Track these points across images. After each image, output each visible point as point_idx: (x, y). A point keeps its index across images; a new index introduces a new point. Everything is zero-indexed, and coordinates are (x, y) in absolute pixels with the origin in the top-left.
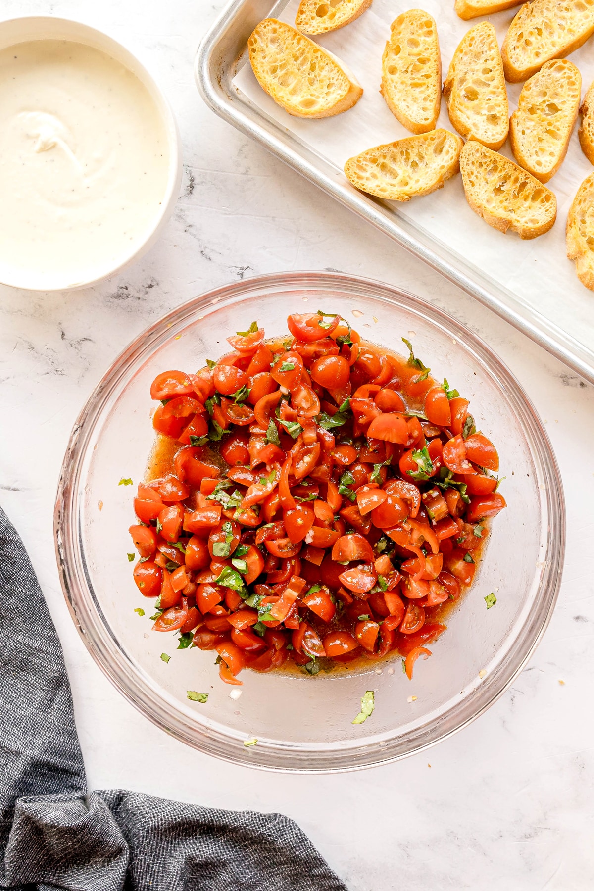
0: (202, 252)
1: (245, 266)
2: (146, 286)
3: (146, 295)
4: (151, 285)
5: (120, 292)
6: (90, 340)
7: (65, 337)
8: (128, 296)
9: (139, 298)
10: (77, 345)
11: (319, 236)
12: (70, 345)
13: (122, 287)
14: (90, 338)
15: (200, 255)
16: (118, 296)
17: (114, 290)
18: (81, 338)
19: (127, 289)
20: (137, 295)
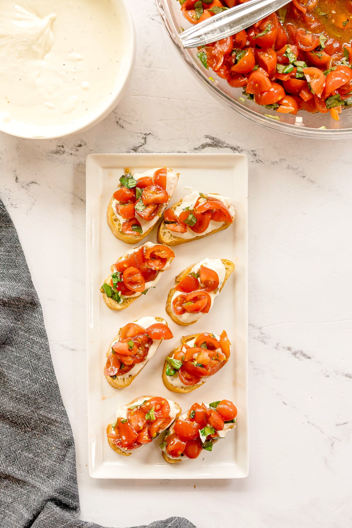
0: (117, 122)
1: (148, 133)
2: (77, 145)
3: (77, 152)
4: (80, 145)
5: (58, 149)
6: (36, 183)
7: (18, 181)
8: (64, 152)
9: (72, 154)
10: (27, 187)
11: (201, 112)
12: (21, 186)
13: (60, 146)
14: (36, 182)
15: (116, 124)
16: (57, 152)
17: (54, 148)
18: (30, 182)
19: (63, 147)
20: (70, 152)
